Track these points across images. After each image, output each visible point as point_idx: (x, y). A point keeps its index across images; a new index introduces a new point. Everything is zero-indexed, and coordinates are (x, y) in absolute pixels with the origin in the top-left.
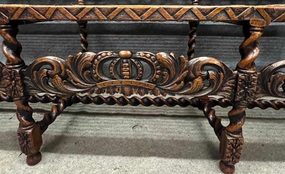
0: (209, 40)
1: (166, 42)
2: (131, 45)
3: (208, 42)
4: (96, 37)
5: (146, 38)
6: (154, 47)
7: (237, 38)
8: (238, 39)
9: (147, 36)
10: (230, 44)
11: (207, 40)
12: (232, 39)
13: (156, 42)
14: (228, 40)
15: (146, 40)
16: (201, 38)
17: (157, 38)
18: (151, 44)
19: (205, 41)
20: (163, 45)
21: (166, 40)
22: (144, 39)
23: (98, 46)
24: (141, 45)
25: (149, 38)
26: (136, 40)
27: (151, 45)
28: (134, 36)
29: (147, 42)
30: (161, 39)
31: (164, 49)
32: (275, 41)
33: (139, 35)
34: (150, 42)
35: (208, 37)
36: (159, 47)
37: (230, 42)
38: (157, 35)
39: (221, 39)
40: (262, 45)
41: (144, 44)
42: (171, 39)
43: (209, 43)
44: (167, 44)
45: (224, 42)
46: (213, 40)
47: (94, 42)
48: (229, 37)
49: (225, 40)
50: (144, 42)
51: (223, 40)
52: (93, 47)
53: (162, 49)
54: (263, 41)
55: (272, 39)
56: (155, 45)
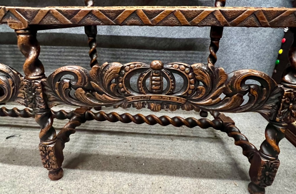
0: (125, 53)
1: (82, 54)
2: (46, 57)
3: (124, 55)
4: (9, 47)
5: (60, 50)
6: (70, 59)
7: (155, 51)
8: (156, 53)
9: (61, 47)
10: (148, 58)
11: (123, 53)
12: (149, 52)
13: (71, 54)
14: (145, 54)
15: (60, 52)
16: (117, 51)
17: (71, 50)
18: (66, 56)
19: (121, 54)
20: (78, 58)
21: (81, 52)
22: (58, 50)
23: (13, 58)
24: (57, 57)
25: (63, 50)
26: (51, 52)
27: (66, 58)
28: (47, 47)
29: (62, 54)
30: (76, 51)
31: (80, 62)
32: (194, 55)
33: (53, 46)
34: (66, 54)
35: (124, 50)
36: (75, 60)
37: (148, 56)
38: (71, 46)
39: (137, 52)
40: (180, 59)
41: (58, 56)
42: (86, 51)
43: (126, 57)
44: (83, 56)
45: (142, 55)
46: (129, 53)
47: (8, 52)
48: (146, 51)
49: (142, 54)
50: (59, 54)
51: (140, 54)
52: (8, 57)
53: (78, 61)
54: (181, 55)
55: (190, 53)
56: (71, 58)
